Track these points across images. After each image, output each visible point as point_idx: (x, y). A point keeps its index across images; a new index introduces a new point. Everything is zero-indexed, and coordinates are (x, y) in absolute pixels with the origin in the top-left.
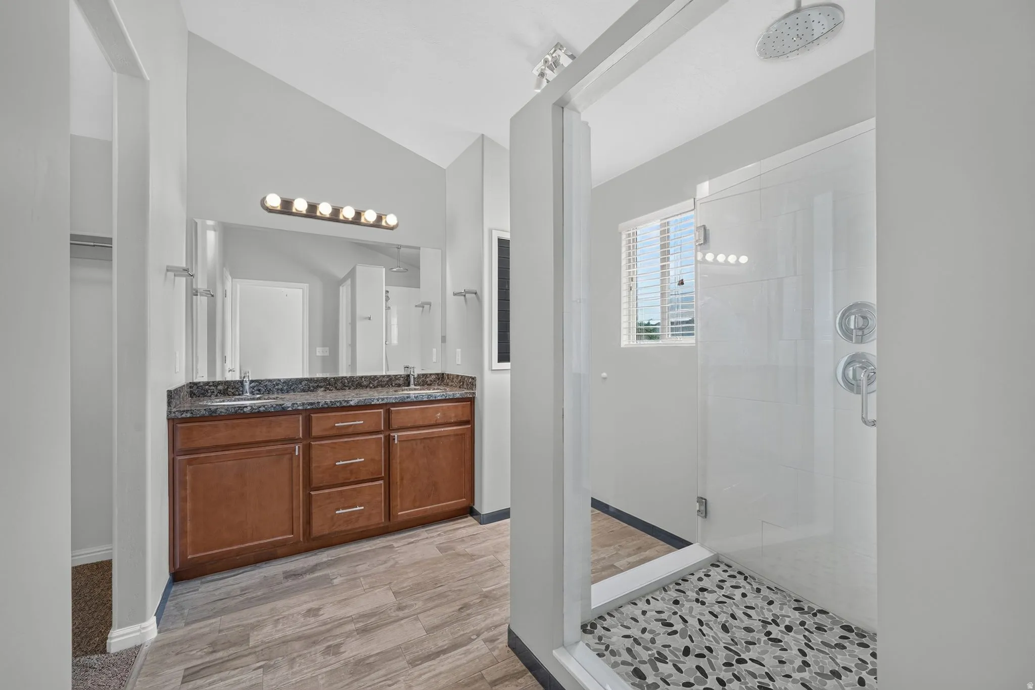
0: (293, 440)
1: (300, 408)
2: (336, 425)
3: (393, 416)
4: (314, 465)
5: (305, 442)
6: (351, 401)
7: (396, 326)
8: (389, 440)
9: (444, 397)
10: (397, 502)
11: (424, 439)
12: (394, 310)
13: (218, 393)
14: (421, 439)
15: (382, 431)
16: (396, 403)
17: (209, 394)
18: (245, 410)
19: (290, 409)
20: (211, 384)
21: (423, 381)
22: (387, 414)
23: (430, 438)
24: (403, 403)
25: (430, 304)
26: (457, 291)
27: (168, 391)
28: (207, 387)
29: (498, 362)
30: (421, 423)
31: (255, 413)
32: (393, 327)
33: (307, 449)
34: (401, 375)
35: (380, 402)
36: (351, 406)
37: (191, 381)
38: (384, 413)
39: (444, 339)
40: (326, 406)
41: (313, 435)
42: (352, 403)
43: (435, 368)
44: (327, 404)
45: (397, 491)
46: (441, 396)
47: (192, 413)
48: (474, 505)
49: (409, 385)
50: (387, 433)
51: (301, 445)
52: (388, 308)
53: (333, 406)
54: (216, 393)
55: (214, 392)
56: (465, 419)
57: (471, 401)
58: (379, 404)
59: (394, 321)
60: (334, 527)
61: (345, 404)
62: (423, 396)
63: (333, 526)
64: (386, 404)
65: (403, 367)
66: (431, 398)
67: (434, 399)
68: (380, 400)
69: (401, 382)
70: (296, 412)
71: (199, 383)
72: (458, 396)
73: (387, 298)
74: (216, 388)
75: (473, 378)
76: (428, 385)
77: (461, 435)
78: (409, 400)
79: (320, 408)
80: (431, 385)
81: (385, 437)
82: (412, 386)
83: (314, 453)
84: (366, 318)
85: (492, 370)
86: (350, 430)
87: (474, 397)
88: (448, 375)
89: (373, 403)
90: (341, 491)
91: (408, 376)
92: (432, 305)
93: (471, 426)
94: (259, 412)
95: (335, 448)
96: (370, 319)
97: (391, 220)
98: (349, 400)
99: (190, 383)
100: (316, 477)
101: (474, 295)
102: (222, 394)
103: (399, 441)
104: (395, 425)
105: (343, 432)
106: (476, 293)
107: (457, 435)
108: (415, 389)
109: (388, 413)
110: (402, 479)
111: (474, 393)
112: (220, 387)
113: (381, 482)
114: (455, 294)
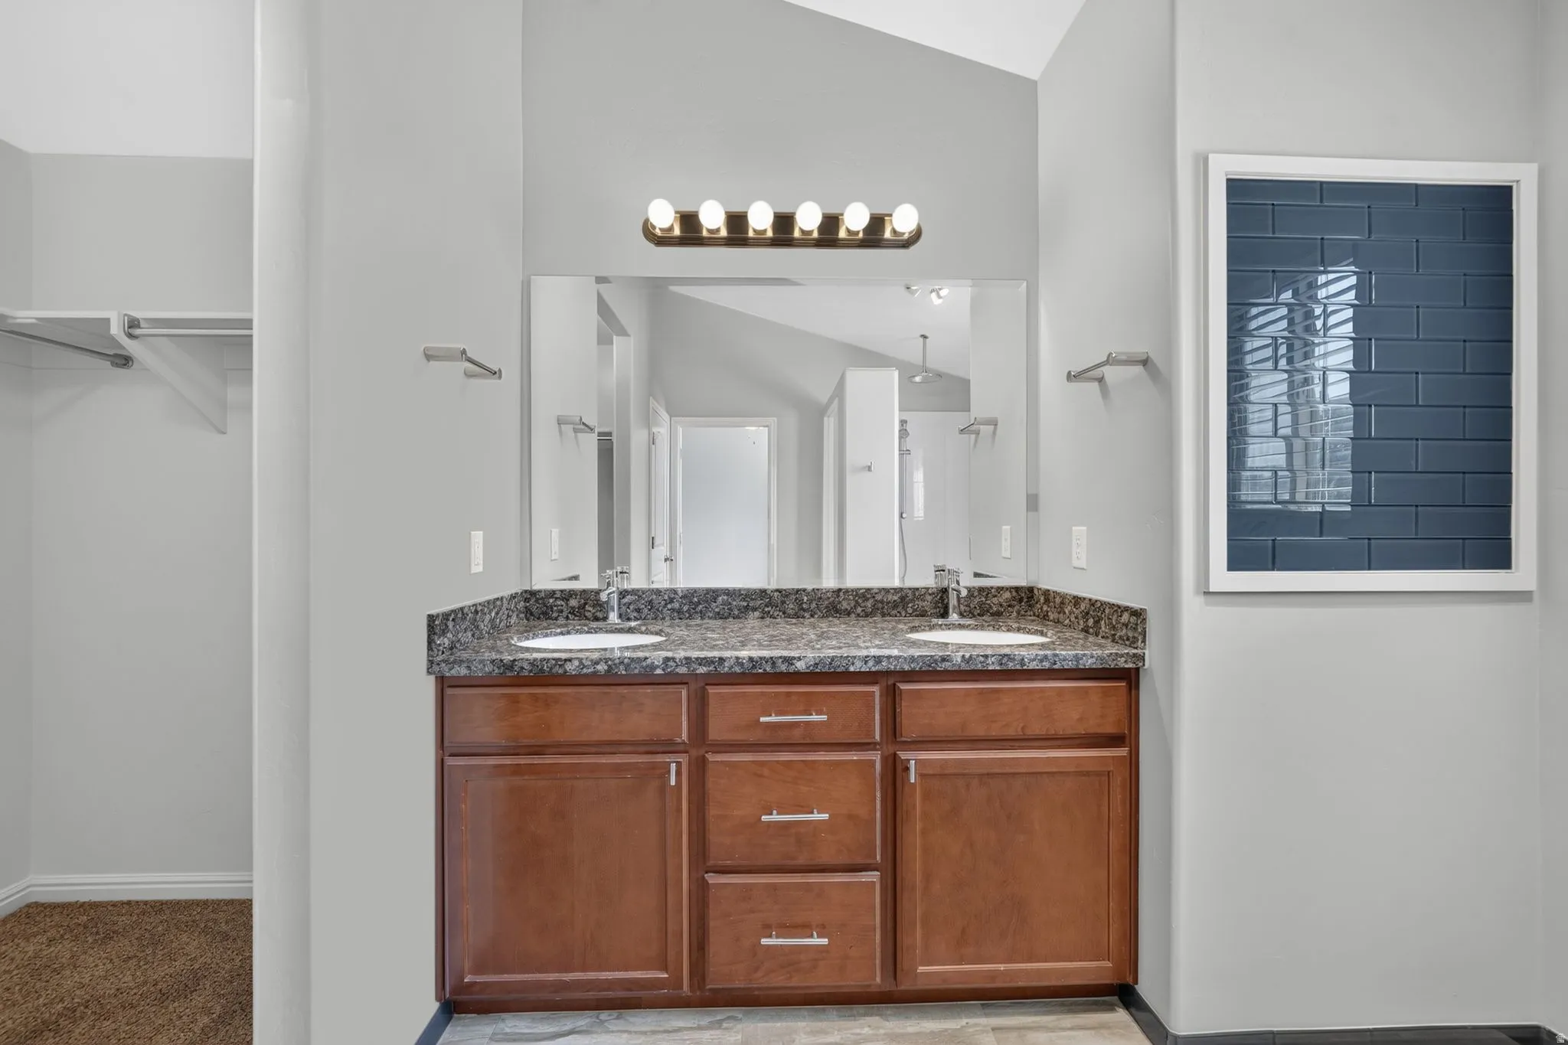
0: (669, 747)
1: (683, 670)
2: (762, 719)
3: (905, 707)
4: (713, 811)
5: (694, 752)
6: (799, 659)
7: (921, 485)
8: (894, 770)
9: (1046, 665)
10: (914, 937)
11: (988, 776)
12: (917, 457)
13: (570, 612)
14: (981, 775)
15: (875, 744)
16: (912, 672)
17: (555, 615)
18: (569, 667)
19: (659, 671)
20: (558, 595)
21: (981, 604)
22: (890, 699)
23: (1006, 775)
24: (932, 672)
25: (994, 423)
26: (1076, 368)
27: (429, 615)
28: (551, 601)
29: (1228, 570)
30: (980, 731)
31: (586, 675)
32: (916, 485)
33: (699, 770)
34: (928, 589)
35: (871, 666)
36: (798, 673)
37: (529, 589)
38: (881, 696)
39: (1033, 503)
40: (737, 669)
41: (710, 738)
42: (800, 666)
43: (1010, 575)
44: (742, 664)
45: (915, 907)
46: (1041, 661)
47: (469, 668)
48: (1137, 984)
49: (945, 614)
50: (891, 749)
51: (683, 759)
52: (904, 453)
53: (755, 671)
54: (565, 614)
55: (562, 611)
56: (1109, 729)
57: (1129, 678)
58: (870, 673)
59: (919, 476)
60: (759, 974)
61: (783, 668)
62: (986, 656)
63: (757, 969)
64: (888, 673)
65: (933, 569)
66: (1011, 665)
67: (1018, 667)
68: (871, 663)
69: (927, 604)
70: (671, 680)
71: (540, 591)
72: (1089, 663)
73: (904, 433)
74: (567, 604)
75: (1138, 614)
76: (992, 615)
77: (1098, 774)
78: (946, 665)
79: (727, 674)
80: (998, 614)
81: (884, 759)
82: (954, 617)
83: (714, 784)
84: (863, 468)
85: (1207, 593)
86: (797, 735)
87: (1137, 670)
88: (1046, 593)
89: (852, 669)
90: (774, 887)
91: (945, 591)
92: (999, 424)
93: (1131, 751)
94: (595, 674)
95: (761, 776)
96: (869, 468)
97: (904, 220)
98: (794, 658)
99: (526, 591)
100: (719, 840)
101: (1138, 369)
102: (576, 616)
103: (922, 776)
104: (910, 728)
105: (782, 737)
106: (1145, 362)
107: (1087, 774)
108: (961, 627)
109: (892, 696)
110: (928, 878)
111: (1142, 658)
112: (573, 603)
113: (873, 877)
114: (1071, 377)
